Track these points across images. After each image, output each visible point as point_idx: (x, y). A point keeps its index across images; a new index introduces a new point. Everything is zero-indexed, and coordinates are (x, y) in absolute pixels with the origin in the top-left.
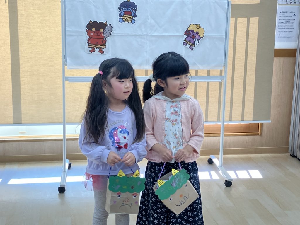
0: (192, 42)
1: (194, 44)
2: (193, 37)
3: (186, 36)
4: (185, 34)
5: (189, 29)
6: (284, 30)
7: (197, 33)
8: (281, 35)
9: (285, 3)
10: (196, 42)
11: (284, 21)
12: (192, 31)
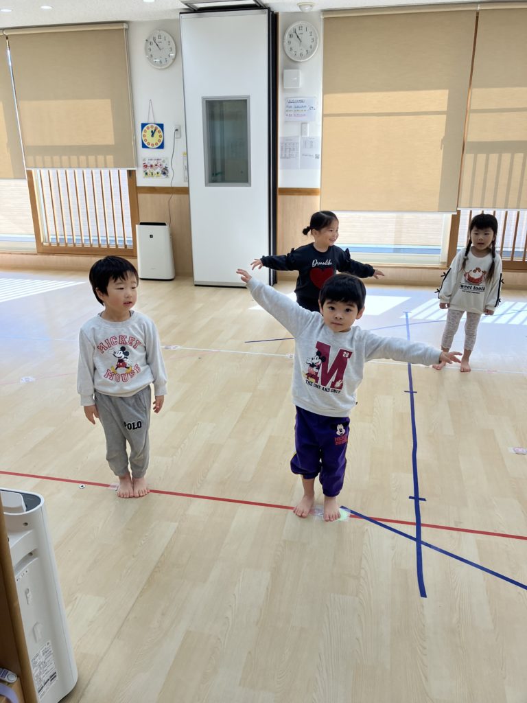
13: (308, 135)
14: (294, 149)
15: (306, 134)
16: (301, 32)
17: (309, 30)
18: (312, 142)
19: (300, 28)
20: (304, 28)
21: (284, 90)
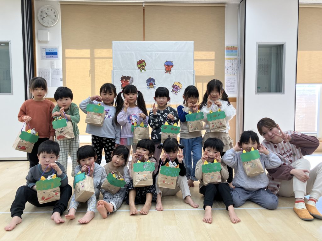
0: (176, 91)
1: (177, 92)
2: (177, 88)
3: (173, 88)
4: (172, 87)
5: (174, 85)
6: (229, 88)
7: (179, 86)
8: (228, 90)
9: (229, 74)
10: (178, 91)
11: (229, 83)
12: (176, 85)
13: (55, 68)
14: (47, 76)
15: (54, 67)
16: (48, 11)
17: (53, 11)
18: (58, 71)
19: (48, 9)
20: (50, 9)
21: (39, 42)
